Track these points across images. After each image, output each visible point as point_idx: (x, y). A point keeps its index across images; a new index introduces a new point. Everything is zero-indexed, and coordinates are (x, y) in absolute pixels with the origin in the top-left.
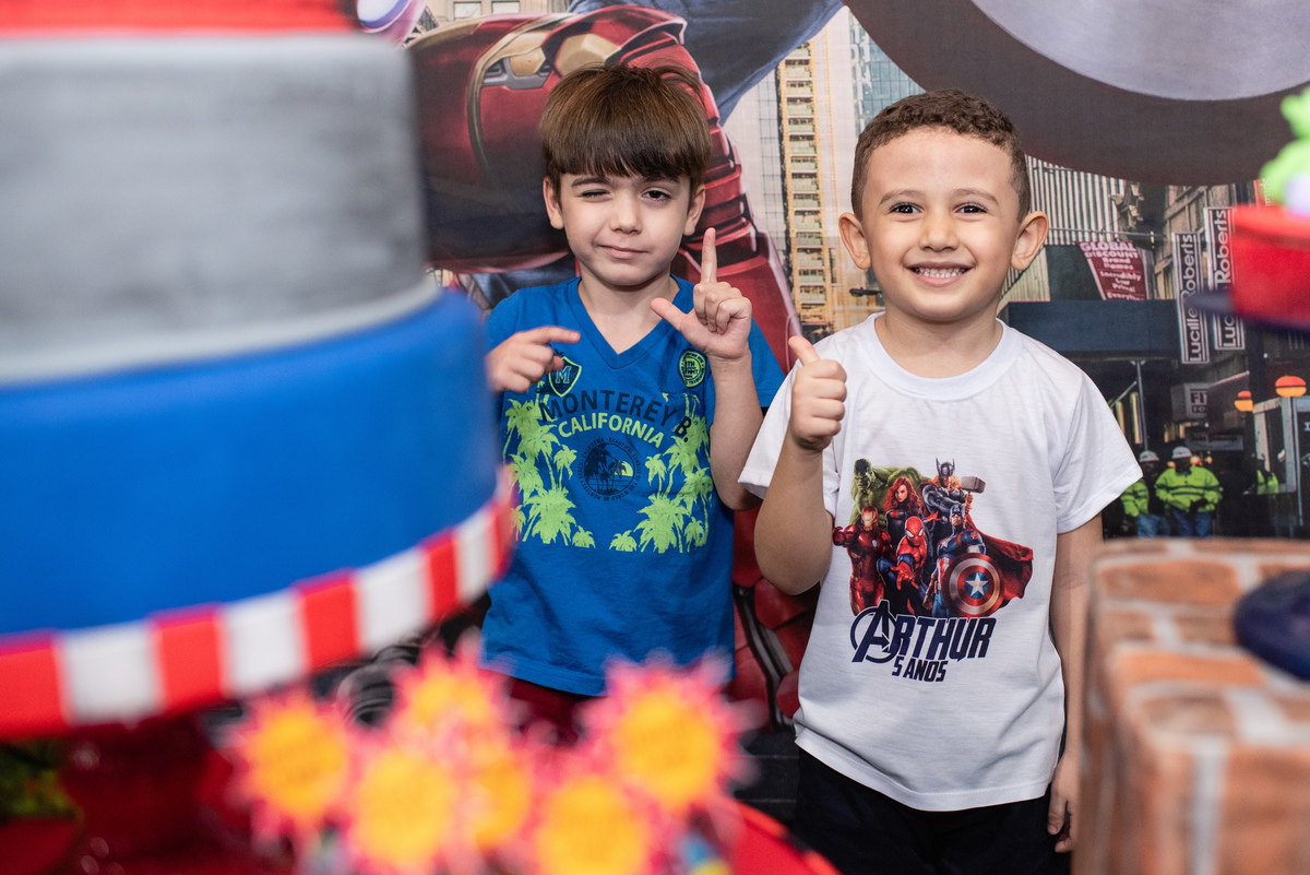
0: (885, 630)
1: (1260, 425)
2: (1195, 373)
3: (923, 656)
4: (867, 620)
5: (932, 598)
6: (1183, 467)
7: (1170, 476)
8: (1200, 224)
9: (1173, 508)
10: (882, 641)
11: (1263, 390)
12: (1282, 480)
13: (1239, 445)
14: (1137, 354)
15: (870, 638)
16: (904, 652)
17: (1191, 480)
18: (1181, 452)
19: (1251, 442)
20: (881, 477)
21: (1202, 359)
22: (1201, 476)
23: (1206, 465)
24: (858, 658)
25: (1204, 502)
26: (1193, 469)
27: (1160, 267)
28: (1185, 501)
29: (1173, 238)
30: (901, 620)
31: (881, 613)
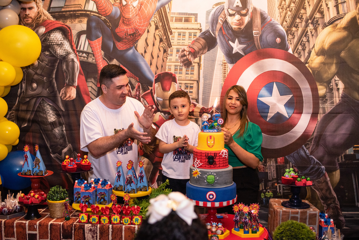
0: (177, 157)
1: (278, 187)
2: (270, 181)
3: (183, 159)
4: (175, 156)
5: (184, 152)
6: (269, 192)
7: (267, 193)
8: (271, 163)
9: (267, 197)
10: (177, 158)
11: (278, 183)
12: (280, 194)
13: (275, 190)
14: (263, 178)
15: (175, 158)
16: (180, 159)
17: (270, 194)
18: (268, 190)
19: (277, 189)
20: (177, 138)
21: (271, 179)
22: (271, 193)
23: (271, 192)
24: (174, 161)
25: (271, 196)
26: (270, 193)
27: (266, 168)
28: (269, 196)
29: (268, 165)
30: (180, 155)
31: (177, 155)
